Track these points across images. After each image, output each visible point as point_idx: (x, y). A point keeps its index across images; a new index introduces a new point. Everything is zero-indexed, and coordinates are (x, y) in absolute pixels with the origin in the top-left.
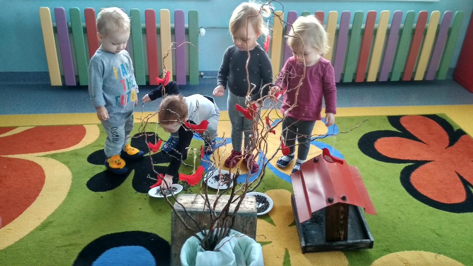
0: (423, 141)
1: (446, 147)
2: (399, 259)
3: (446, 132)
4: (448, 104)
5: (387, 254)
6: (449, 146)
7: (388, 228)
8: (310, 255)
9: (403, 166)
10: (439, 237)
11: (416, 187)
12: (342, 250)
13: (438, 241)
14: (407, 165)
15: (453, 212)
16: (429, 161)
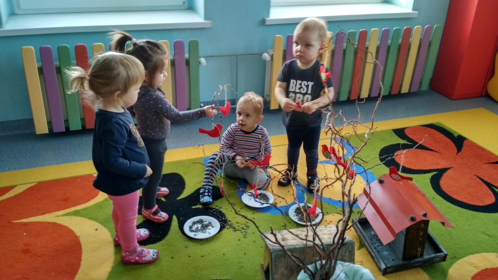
0: (434, 149)
1: (456, 153)
2: (469, 264)
3: (449, 138)
4: (438, 113)
5: (456, 262)
6: (458, 152)
7: (445, 237)
9: (430, 175)
10: (490, 237)
11: (449, 194)
13: (492, 241)
14: (433, 175)
15: (491, 213)
16: (449, 168)
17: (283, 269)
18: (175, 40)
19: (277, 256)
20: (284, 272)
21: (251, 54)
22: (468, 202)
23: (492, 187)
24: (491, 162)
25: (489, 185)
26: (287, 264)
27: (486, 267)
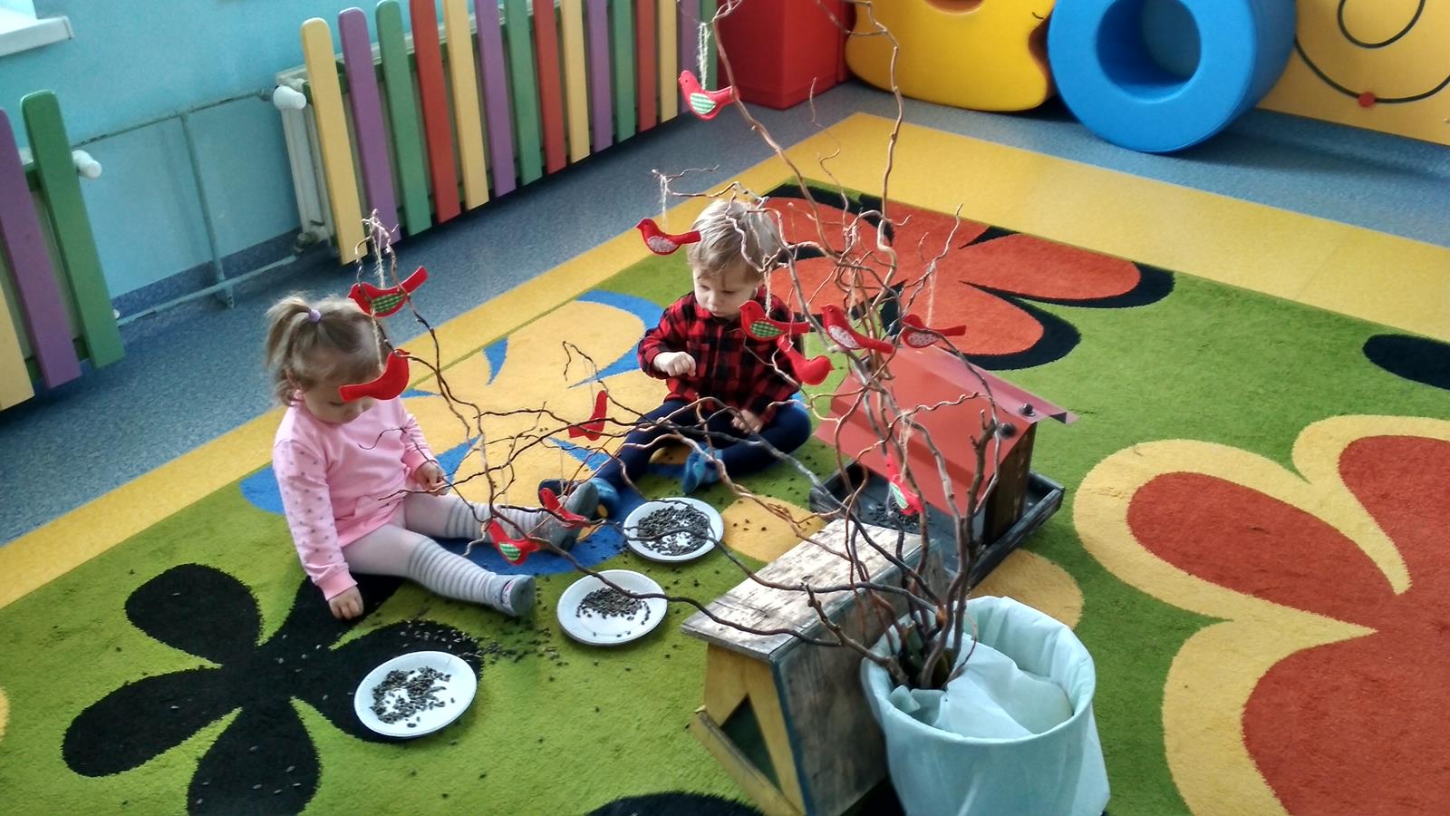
2: (1099, 494)
6: (890, 239)
13: (1104, 423)
15: (1056, 359)
16: (899, 285)
17: (811, 692)
19: (791, 667)
20: (815, 699)
21: (226, 101)
23: (1016, 298)
24: (971, 240)
25: (1008, 297)
26: (816, 673)
27: (1137, 487)
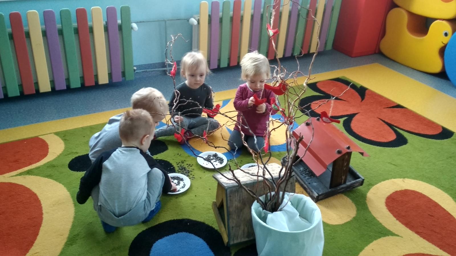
0: (343, 99)
1: (361, 101)
3: (354, 89)
4: (341, 69)
5: (372, 187)
7: (361, 169)
8: (321, 202)
10: (396, 166)
11: (360, 134)
12: (342, 193)
14: (344, 119)
16: (357, 114)
17: (237, 202)
18: (107, 7)
19: (231, 192)
20: (238, 205)
21: (178, 19)
22: (375, 140)
23: (393, 127)
24: (390, 106)
25: (390, 125)
26: (240, 198)
27: (396, 190)
